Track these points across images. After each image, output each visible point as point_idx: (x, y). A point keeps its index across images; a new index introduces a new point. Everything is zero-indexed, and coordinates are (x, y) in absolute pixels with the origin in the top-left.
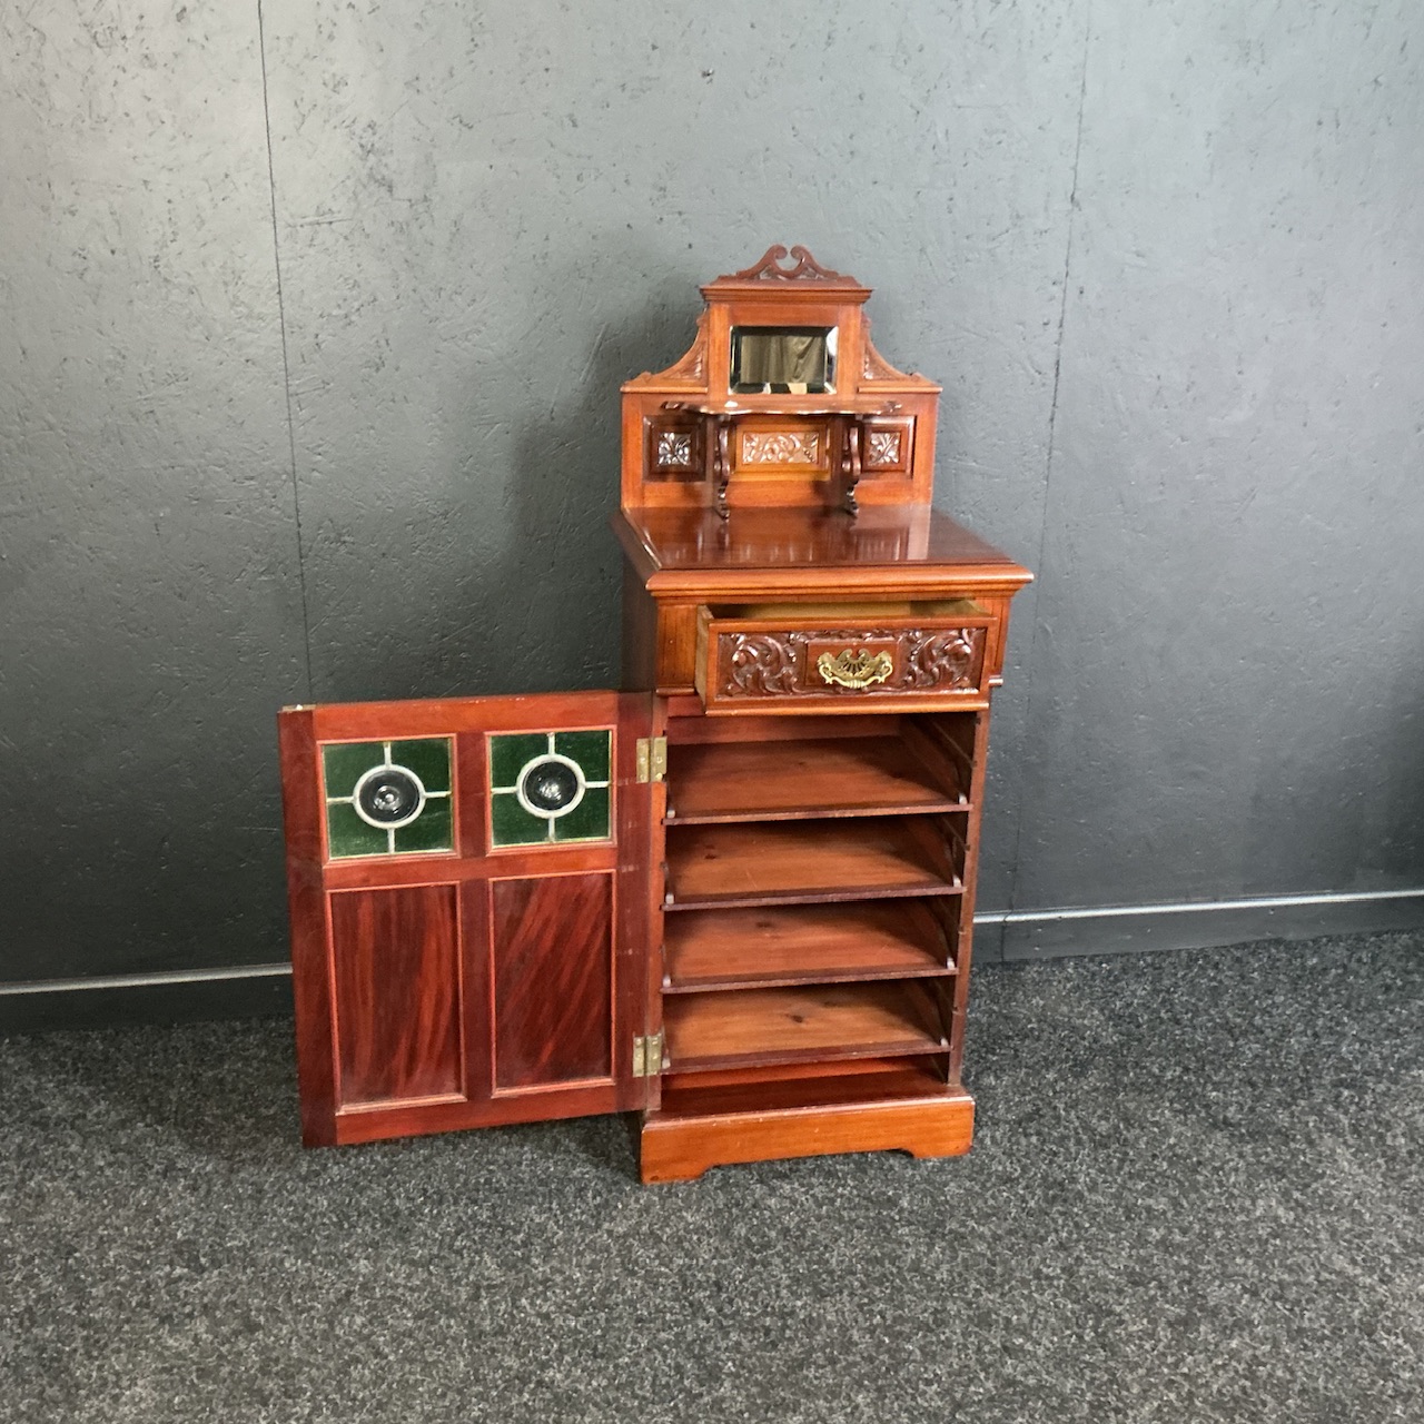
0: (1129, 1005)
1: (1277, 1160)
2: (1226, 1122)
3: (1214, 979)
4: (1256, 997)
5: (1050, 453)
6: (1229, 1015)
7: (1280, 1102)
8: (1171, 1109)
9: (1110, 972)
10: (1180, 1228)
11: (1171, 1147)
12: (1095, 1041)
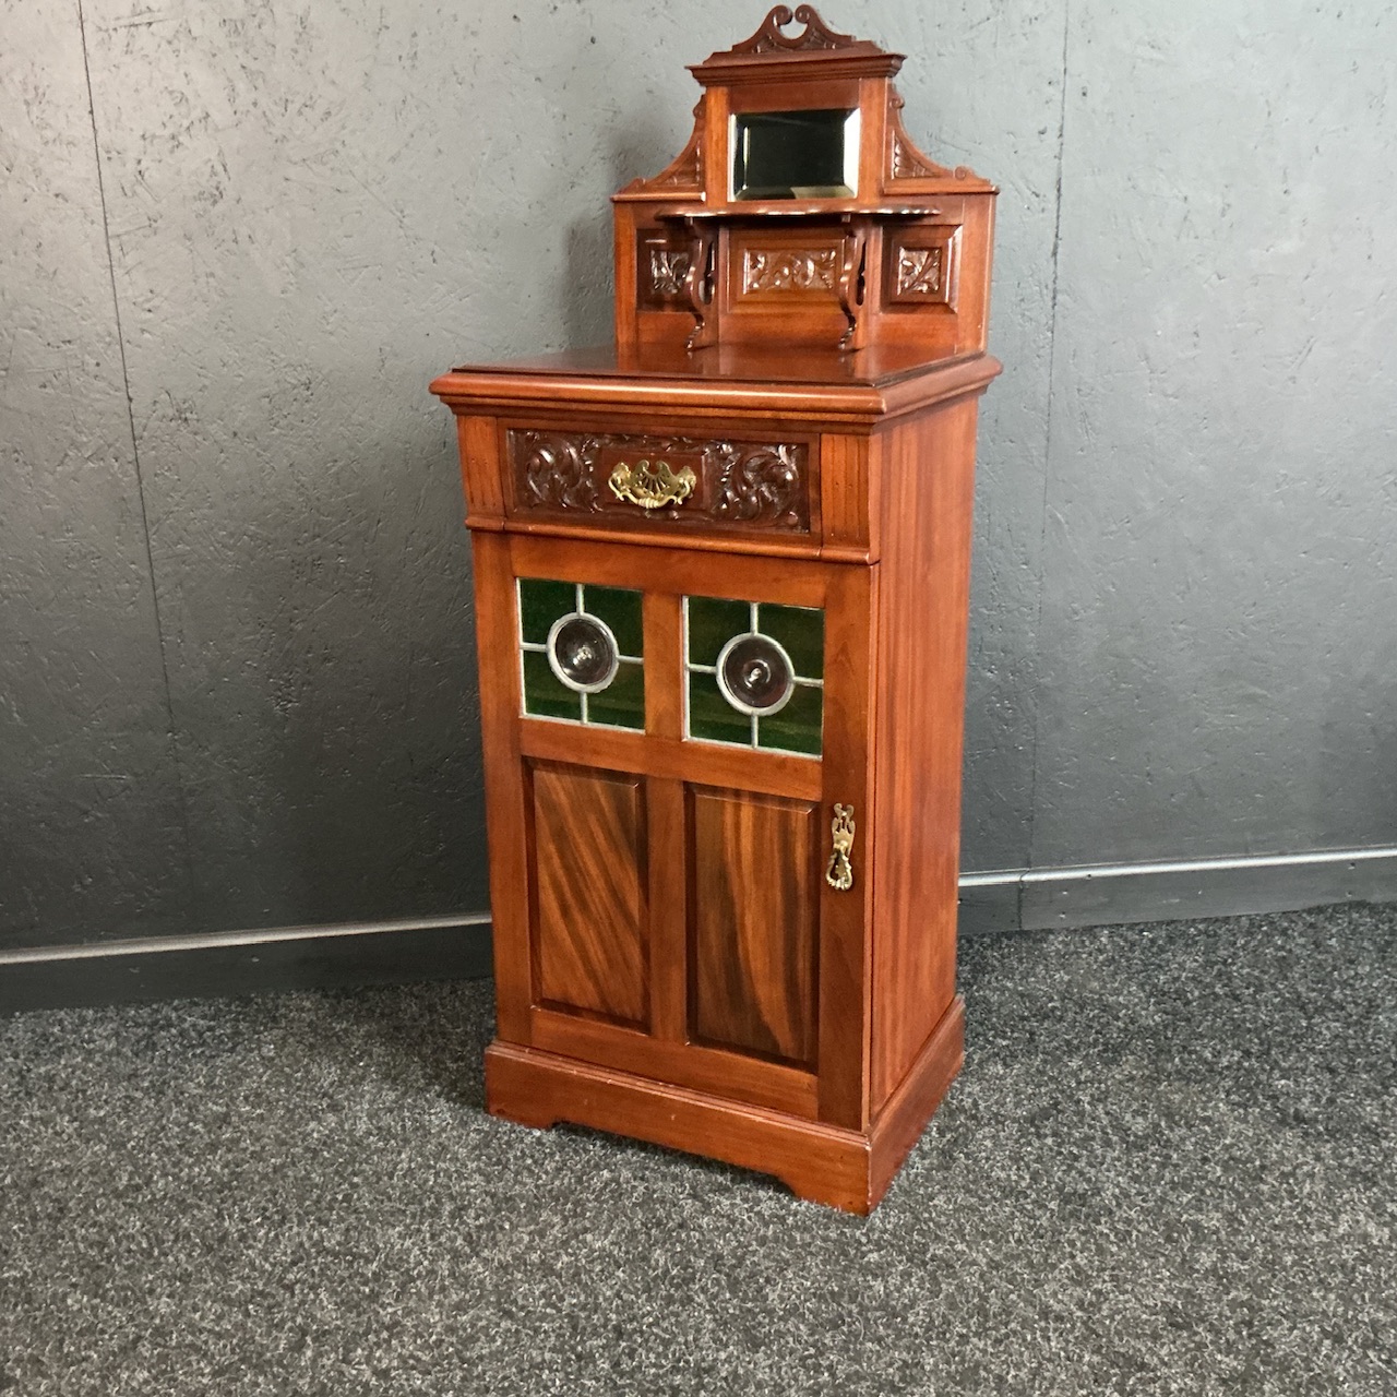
0: (1176, 979)
1: (1365, 1162)
2: (1299, 1118)
3: (1282, 948)
4: (1335, 968)
5: (1054, 298)
6: (1301, 989)
7: (1367, 1092)
8: (1228, 1103)
9: (1153, 941)
10: (1237, 1253)
11: (1227, 1148)
12: (1133, 1022)
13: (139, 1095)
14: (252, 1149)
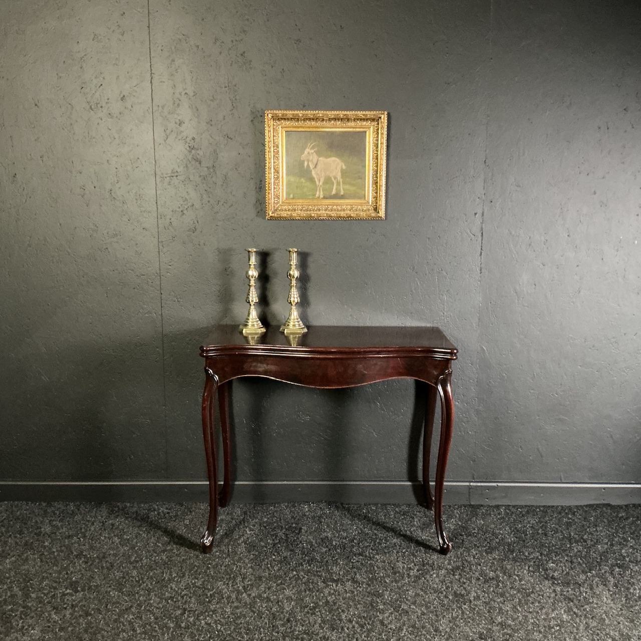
0: (525, 526)
1: (572, 594)
3: (571, 519)
4: (588, 527)
7: (582, 571)
8: (528, 570)
9: (521, 512)
11: (521, 585)
13: (141, 533)
14: (176, 553)
